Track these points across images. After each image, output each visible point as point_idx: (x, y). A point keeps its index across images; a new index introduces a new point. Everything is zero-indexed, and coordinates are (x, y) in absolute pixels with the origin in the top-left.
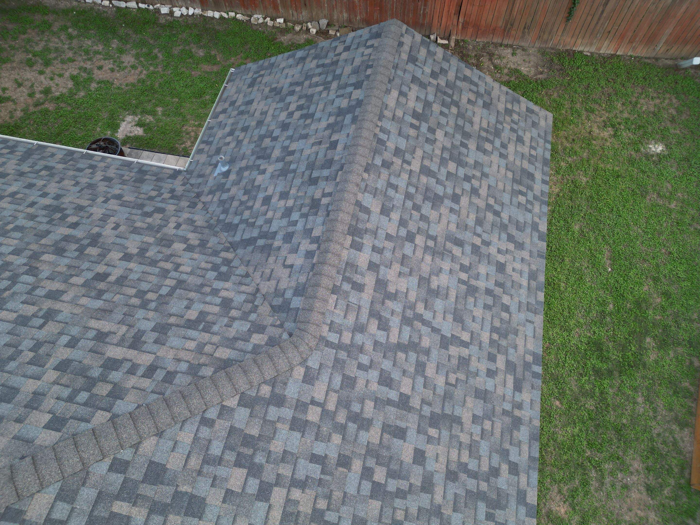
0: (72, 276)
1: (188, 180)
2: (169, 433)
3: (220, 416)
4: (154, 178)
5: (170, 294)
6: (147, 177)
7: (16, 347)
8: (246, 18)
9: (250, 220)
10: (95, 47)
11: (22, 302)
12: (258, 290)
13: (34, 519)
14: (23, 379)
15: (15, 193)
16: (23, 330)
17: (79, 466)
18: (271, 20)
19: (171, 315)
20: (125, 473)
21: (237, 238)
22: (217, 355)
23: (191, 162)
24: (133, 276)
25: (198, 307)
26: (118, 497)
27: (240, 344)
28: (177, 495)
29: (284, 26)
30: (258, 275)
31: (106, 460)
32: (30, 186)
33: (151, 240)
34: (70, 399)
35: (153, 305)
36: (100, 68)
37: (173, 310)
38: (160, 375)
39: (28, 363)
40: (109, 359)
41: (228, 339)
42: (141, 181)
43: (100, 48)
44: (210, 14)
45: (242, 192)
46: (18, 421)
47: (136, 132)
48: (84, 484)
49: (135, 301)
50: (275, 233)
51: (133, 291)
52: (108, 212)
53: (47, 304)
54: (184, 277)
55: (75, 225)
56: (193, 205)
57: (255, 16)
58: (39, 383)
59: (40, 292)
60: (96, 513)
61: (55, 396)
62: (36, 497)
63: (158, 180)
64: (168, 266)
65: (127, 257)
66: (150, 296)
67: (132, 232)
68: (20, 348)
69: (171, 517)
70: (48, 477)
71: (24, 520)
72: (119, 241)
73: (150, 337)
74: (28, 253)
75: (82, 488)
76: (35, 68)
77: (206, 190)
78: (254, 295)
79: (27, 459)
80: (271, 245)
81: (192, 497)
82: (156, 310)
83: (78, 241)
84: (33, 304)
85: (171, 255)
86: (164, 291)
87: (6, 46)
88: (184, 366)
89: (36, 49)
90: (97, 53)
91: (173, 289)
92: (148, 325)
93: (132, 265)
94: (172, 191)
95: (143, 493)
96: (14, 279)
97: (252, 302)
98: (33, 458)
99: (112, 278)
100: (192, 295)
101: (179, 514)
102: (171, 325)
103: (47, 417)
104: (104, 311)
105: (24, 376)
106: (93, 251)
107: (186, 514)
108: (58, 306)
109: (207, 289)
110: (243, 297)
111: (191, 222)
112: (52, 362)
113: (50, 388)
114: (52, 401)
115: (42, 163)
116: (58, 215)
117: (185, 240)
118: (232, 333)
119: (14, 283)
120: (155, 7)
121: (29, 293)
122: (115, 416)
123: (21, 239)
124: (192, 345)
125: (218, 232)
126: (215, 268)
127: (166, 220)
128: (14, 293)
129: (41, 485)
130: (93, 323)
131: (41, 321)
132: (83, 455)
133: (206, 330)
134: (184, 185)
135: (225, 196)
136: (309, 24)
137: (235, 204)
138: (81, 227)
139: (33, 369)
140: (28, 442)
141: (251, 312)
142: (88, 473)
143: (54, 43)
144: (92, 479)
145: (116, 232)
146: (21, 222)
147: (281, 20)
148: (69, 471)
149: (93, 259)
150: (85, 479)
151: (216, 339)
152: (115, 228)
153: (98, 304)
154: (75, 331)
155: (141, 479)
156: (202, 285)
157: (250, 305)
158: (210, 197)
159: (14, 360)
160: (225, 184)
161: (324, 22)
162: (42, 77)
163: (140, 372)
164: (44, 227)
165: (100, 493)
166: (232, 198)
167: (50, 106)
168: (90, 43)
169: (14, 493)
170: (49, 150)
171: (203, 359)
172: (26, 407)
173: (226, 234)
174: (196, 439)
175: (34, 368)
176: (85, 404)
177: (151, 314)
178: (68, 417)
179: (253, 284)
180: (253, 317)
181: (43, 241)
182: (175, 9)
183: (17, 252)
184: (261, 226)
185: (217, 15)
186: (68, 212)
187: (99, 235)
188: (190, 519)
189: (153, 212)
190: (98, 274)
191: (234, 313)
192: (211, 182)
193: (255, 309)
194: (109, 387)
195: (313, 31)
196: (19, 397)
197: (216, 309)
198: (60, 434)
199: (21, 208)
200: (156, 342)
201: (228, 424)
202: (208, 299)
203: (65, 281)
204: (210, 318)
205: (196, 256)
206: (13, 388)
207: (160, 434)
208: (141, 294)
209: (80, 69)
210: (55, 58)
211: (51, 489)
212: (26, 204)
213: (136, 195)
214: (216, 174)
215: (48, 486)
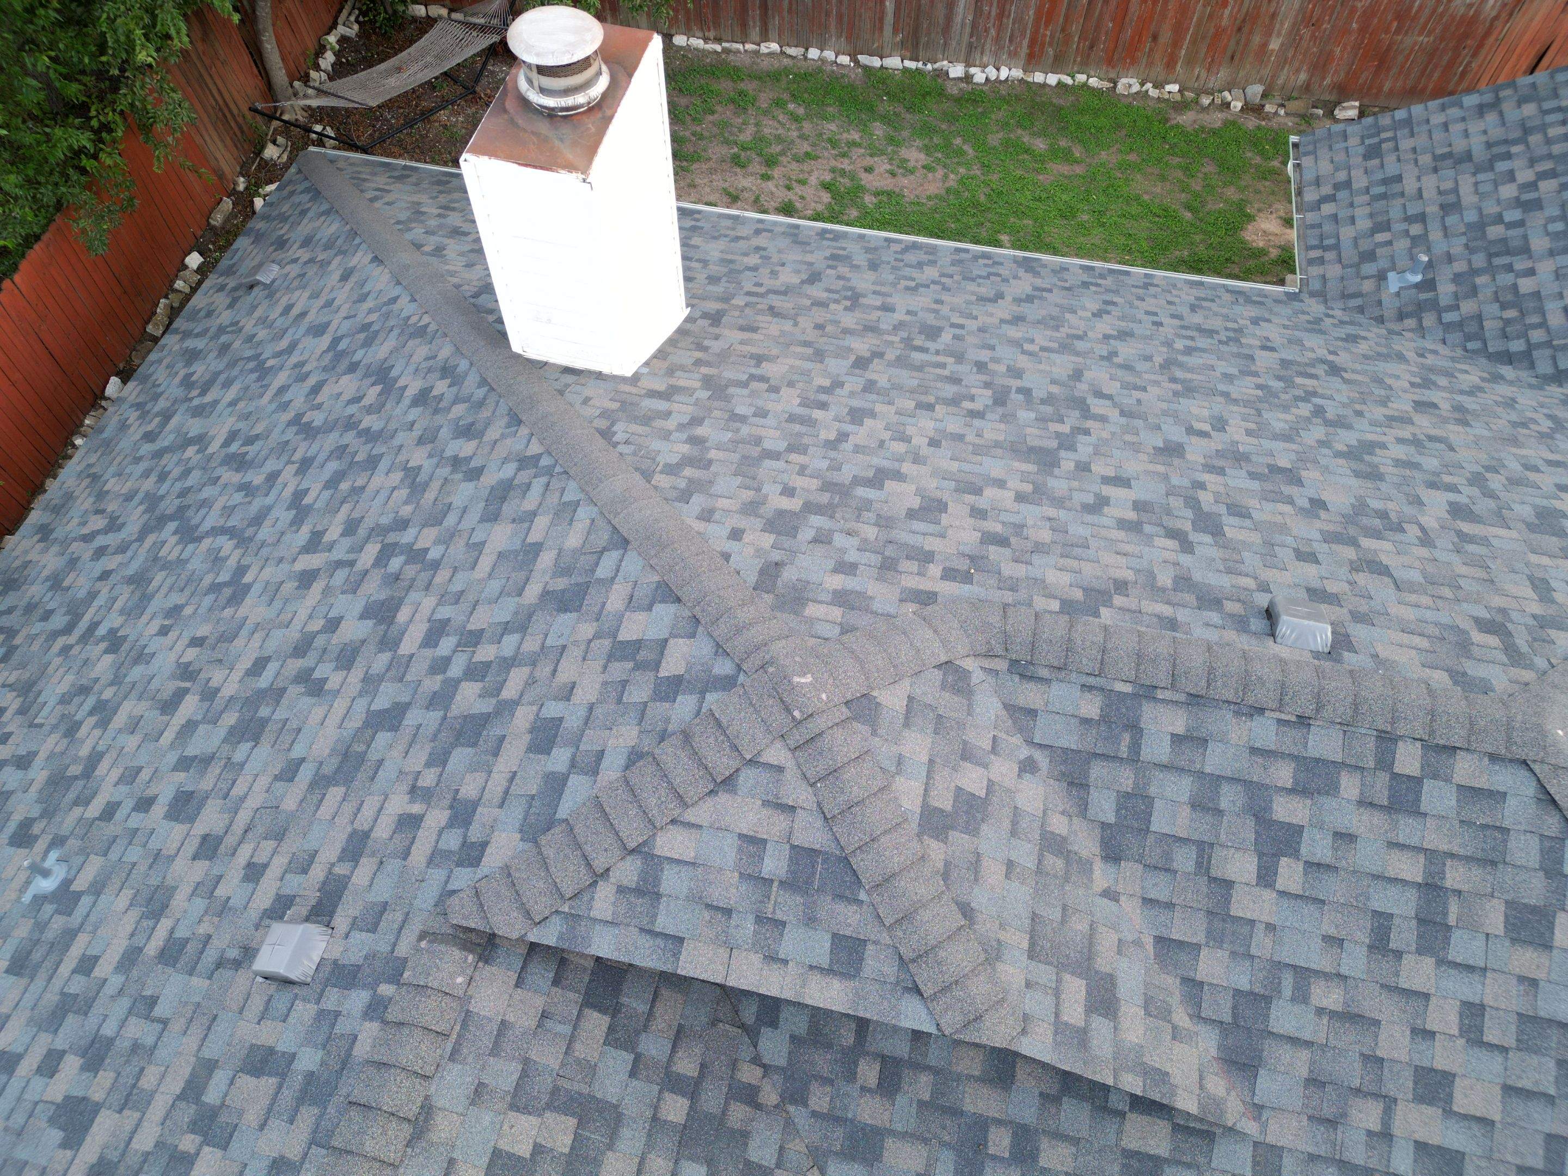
8: (1106, 85)
9: (1556, 343)
10: (845, 135)
18: (1155, 87)
21: (1547, 370)
29: (1178, 97)
36: (869, 170)
43: (856, 136)
44: (1039, 77)
45: (1494, 306)
57: (1124, 81)
76: (751, 169)
87: (687, 134)
89: (742, 137)
90: (853, 144)
120: (937, 66)
135: (1452, 317)
136: (1226, 94)
137: (1492, 324)
143: (769, 129)
147: (1174, 88)
160: (1434, 300)
161: (1256, 90)
162: (770, 185)
166: (1477, 318)
168: (833, 127)
182: (973, 70)
185: (1052, 79)
192: (1391, 301)
195: (1237, 105)
209: (833, 170)
210: (783, 153)
214: (1393, 289)
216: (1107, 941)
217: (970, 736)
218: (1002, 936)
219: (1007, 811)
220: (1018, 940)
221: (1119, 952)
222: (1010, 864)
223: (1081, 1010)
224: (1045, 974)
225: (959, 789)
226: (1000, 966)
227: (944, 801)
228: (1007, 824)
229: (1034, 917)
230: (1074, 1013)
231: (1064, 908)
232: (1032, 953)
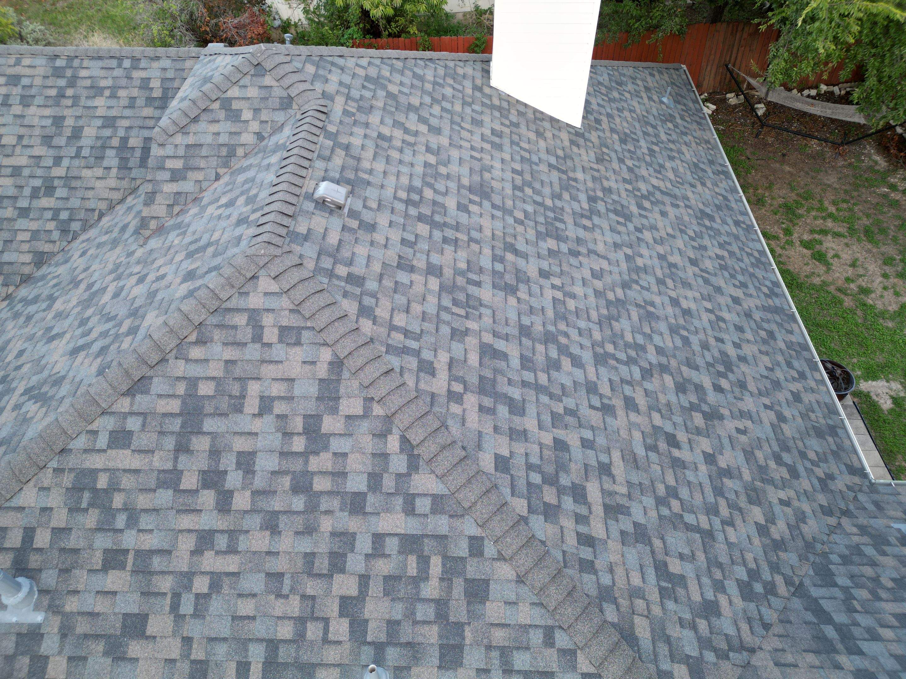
0: (659, 411)
1: (861, 491)
2: (524, 590)
3: (563, 652)
4: (834, 448)
5: (688, 528)
6: (830, 439)
7: (563, 395)
9: (855, 602)
11: (610, 380)
12: (752, 651)
13: (412, 483)
14: (535, 414)
15: (724, 320)
16: (583, 392)
17: (466, 505)
19: (662, 538)
20: (470, 555)
21: (815, 592)
22: (637, 620)
23: (890, 485)
24: (690, 475)
25: (688, 570)
26: (445, 558)
27: (663, 649)
28: (459, 626)
30: (777, 643)
31: (480, 529)
32: (740, 329)
33: (747, 476)
34: (530, 467)
35: (665, 512)
37: (670, 540)
38: (586, 553)
39: (552, 412)
40: (584, 488)
41: (663, 629)
42: (819, 434)
45: (895, 575)
46: (496, 429)
47: (882, 401)
48: (451, 516)
49: (661, 490)
50: (860, 653)
51: (671, 481)
52: (754, 415)
53: (618, 403)
54: (720, 537)
55: (718, 389)
56: (827, 511)
58: (536, 430)
59: (628, 389)
60: (426, 541)
61: (528, 451)
62: (433, 476)
63: (835, 455)
64: (724, 511)
65: (710, 459)
66: (675, 504)
67: (744, 450)
68: (564, 398)
69: (435, 628)
70: (451, 478)
71: (411, 475)
72: (726, 441)
73: (626, 525)
74: (664, 360)
75: (447, 516)
76: (886, 268)
77: (863, 521)
78: (742, 648)
79: (464, 453)
80: (837, 652)
81: (459, 648)
82: (660, 517)
83: (703, 400)
84: (612, 390)
85: (740, 510)
86: (690, 518)
87: (892, 233)
88: (606, 580)
91: (697, 529)
92: (637, 514)
93: (703, 468)
94: (831, 477)
95: (454, 585)
96: (630, 361)
97: (731, 649)
98: (465, 457)
99: (676, 453)
100: (701, 556)
101: (441, 637)
102: (650, 544)
103: (506, 453)
104: (635, 460)
105: (538, 414)
106: (698, 420)
107: (441, 647)
108: (621, 413)
109: (718, 575)
110: (731, 631)
111: (801, 517)
112: (561, 433)
113: (534, 443)
114: (522, 451)
115: (774, 327)
116: (721, 369)
117: (771, 519)
118: (674, 631)
119: (627, 363)
121: (622, 381)
122: (524, 520)
123: (676, 348)
124: (636, 581)
125: (807, 559)
126: (754, 574)
127: (784, 485)
128: (616, 369)
129: (443, 476)
130: (616, 455)
131: (598, 405)
132: (479, 503)
133: (663, 592)
134: (849, 488)
135: (870, 551)
137: (868, 571)
138: (720, 396)
139: (547, 418)
140: (479, 447)
141: (715, 650)
142: (462, 516)
144: (457, 523)
145: (734, 433)
146: (695, 340)
148: (460, 496)
149: (689, 423)
150: (457, 516)
151: (657, 610)
152: (738, 430)
153: (640, 451)
154: (601, 441)
155: (468, 577)
156: (720, 566)
157: (724, 646)
158: (855, 530)
159: (551, 399)
160: (889, 544)
162: (880, 279)
163: (582, 529)
164: (700, 361)
165: (446, 537)
166: (873, 564)
167: (848, 302)
169: (432, 455)
170: (794, 326)
171: (624, 603)
172: (510, 429)
173: (811, 572)
174: (525, 628)
175: (549, 419)
176: (529, 484)
177: (653, 514)
178: (512, 472)
179: (758, 641)
180: (710, 656)
181: (684, 369)
183: (660, 351)
184: (856, 624)
186: (730, 375)
187: (721, 418)
188: (437, 654)
189: (786, 465)
190: (674, 436)
191: (702, 625)
192: (879, 523)
193: (723, 655)
194: (554, 501)
196: (517, 419)
197: (696, 597)
198: (493, 472)
199: (710, 332)
200: (623, 533)
201: (554, 667)
202: (705, 580)
203: (650, 408)
204: (680, 592)
205: (756, 541)
206: (524, 410)
207: (520, 580)
208: (673, 492)
211: (441, 486)
212: (717, 335)
213: (797, 436)
214: (896, 526)
215: (443, 482)
216: (200, 176)
217: (264, 112)
218: (191, 134)
219: (238, 130)
220: (191, 140)
221: (196, 181)
222: (218, 134)
223: (171, 167)
224: (181, 152)
225: (241, 110)
226: (180, 134)
227: (235, 105)
228: (233, 130)
229: (201, 145)
230: (170, 164)
231: (207, 157)
232: (187, 146)
